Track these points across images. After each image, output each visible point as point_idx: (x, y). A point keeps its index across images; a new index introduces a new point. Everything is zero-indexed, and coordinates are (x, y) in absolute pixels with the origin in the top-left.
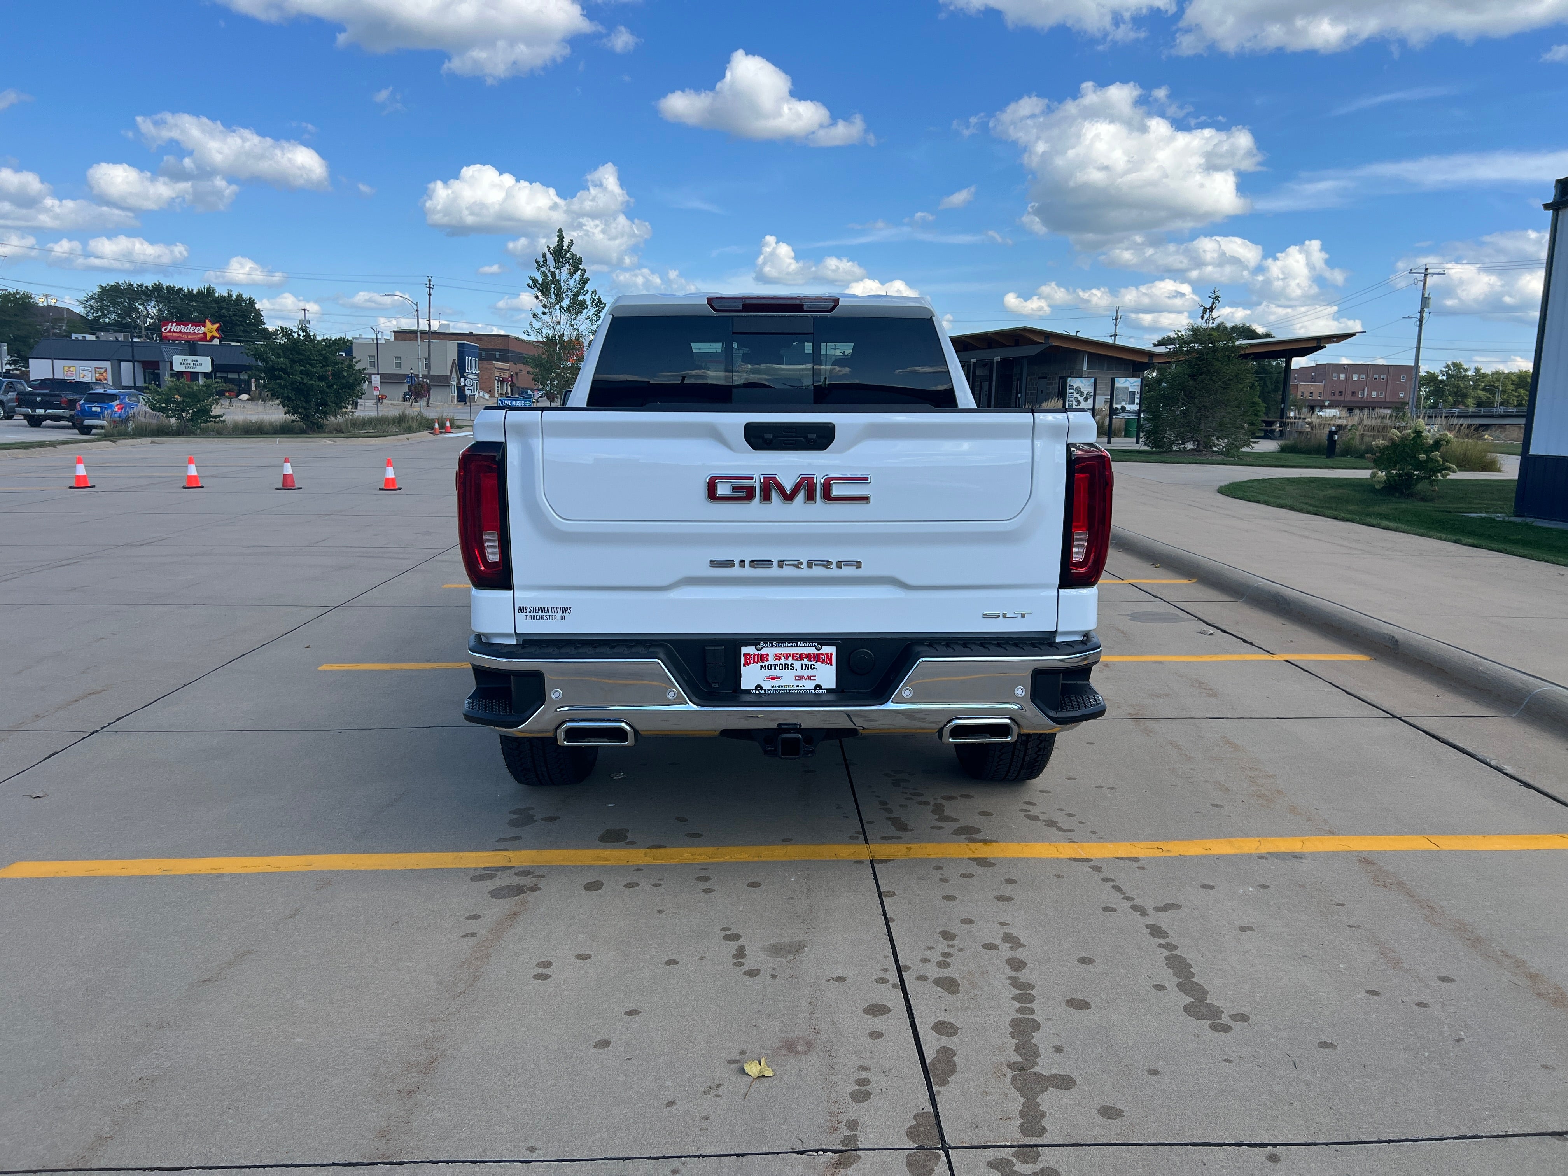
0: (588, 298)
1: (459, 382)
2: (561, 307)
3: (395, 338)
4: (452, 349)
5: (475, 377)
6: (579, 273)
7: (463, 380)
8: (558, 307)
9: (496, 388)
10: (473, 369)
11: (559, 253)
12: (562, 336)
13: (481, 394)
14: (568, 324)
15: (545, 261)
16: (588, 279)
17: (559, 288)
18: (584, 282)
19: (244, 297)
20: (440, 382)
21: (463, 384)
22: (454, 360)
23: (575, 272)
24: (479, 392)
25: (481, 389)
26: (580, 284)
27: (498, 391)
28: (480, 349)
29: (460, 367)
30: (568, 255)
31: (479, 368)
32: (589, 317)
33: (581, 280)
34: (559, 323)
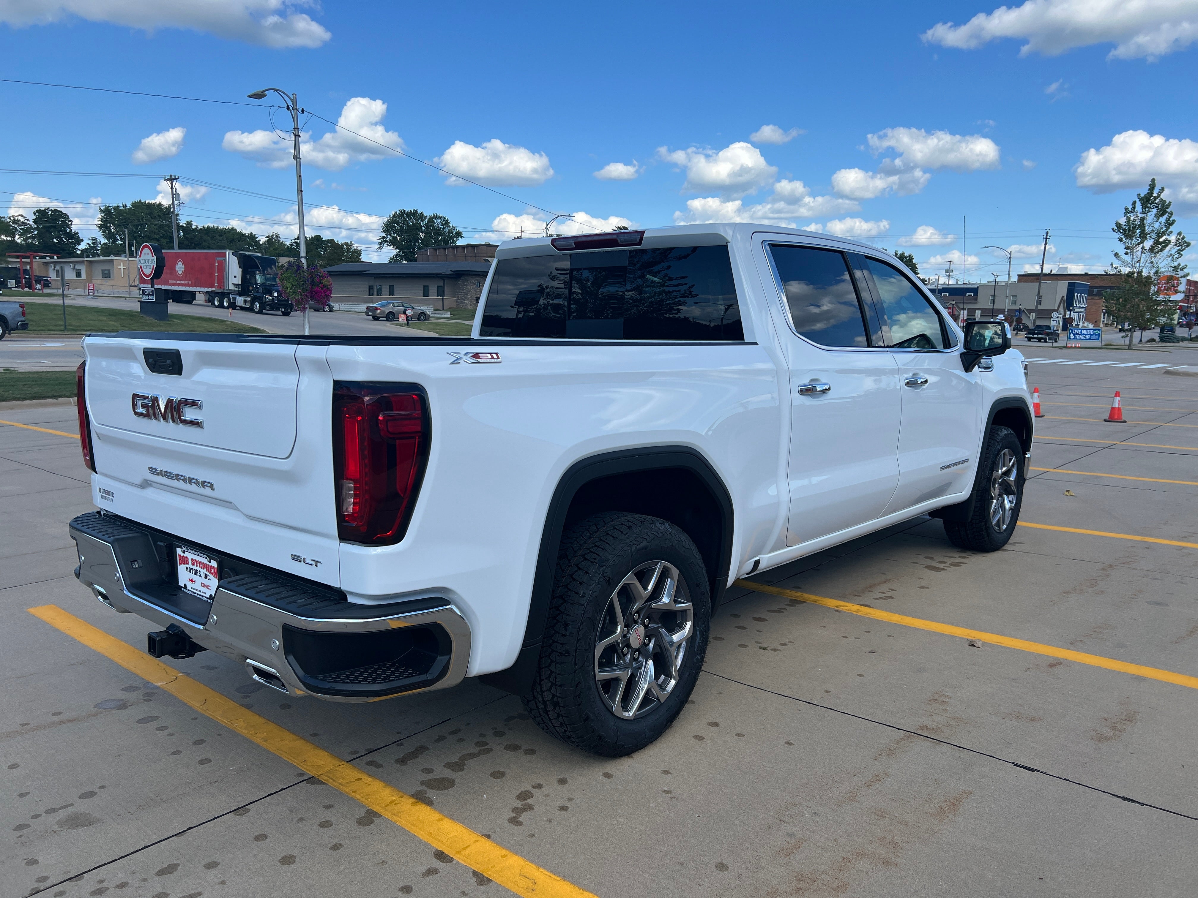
0: (1173, 238)
1: (1065, 315)
2: (1143, 248)
3: (1019, 281)
4: (1062, 288)
5: (1082, 310)
6: (1166, 216)
7: (1068, 313)
8: (1139, 248)
9: (1102, 319)
10: (1081, 303)
11: (1146, 201)
12: (1140, 273)
13: (1086, 324)
14: (1149, 261)
15: (1134, 208)
16: (1174, 221)
17: (1143, 231)
18: (1169, 224)
19: (906, 255)
20: (1045, 315)
21: (1068, 316)
22: (1063, 297)
23: (1162, 215)
24: (1084, 323)
25: (1087, 320)
26: (1165, 226)
27: (1103, 321)
28: (1090, 287)
29: (1069, 302)
30: (1157, 201)
31: (1087, 303)
32: (1171, 255)
33: (1167, 222)
34: (1139, 261)
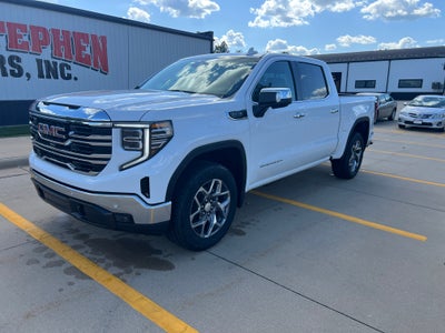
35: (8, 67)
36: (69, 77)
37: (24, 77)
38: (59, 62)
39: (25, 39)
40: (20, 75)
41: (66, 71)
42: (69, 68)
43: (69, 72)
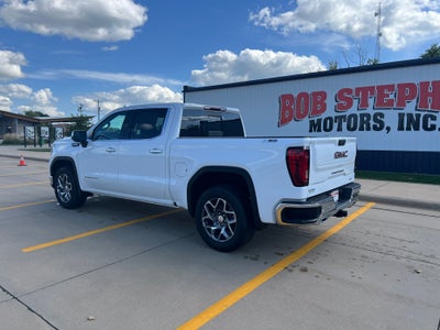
35: (372, 123)
36: (433, 127)
37: (384, 130)
38: (423, 114)
39: (392, 97)
40: (381, 129)
41: (430, 122)
42: (434, 118)
43: (433, 122)
